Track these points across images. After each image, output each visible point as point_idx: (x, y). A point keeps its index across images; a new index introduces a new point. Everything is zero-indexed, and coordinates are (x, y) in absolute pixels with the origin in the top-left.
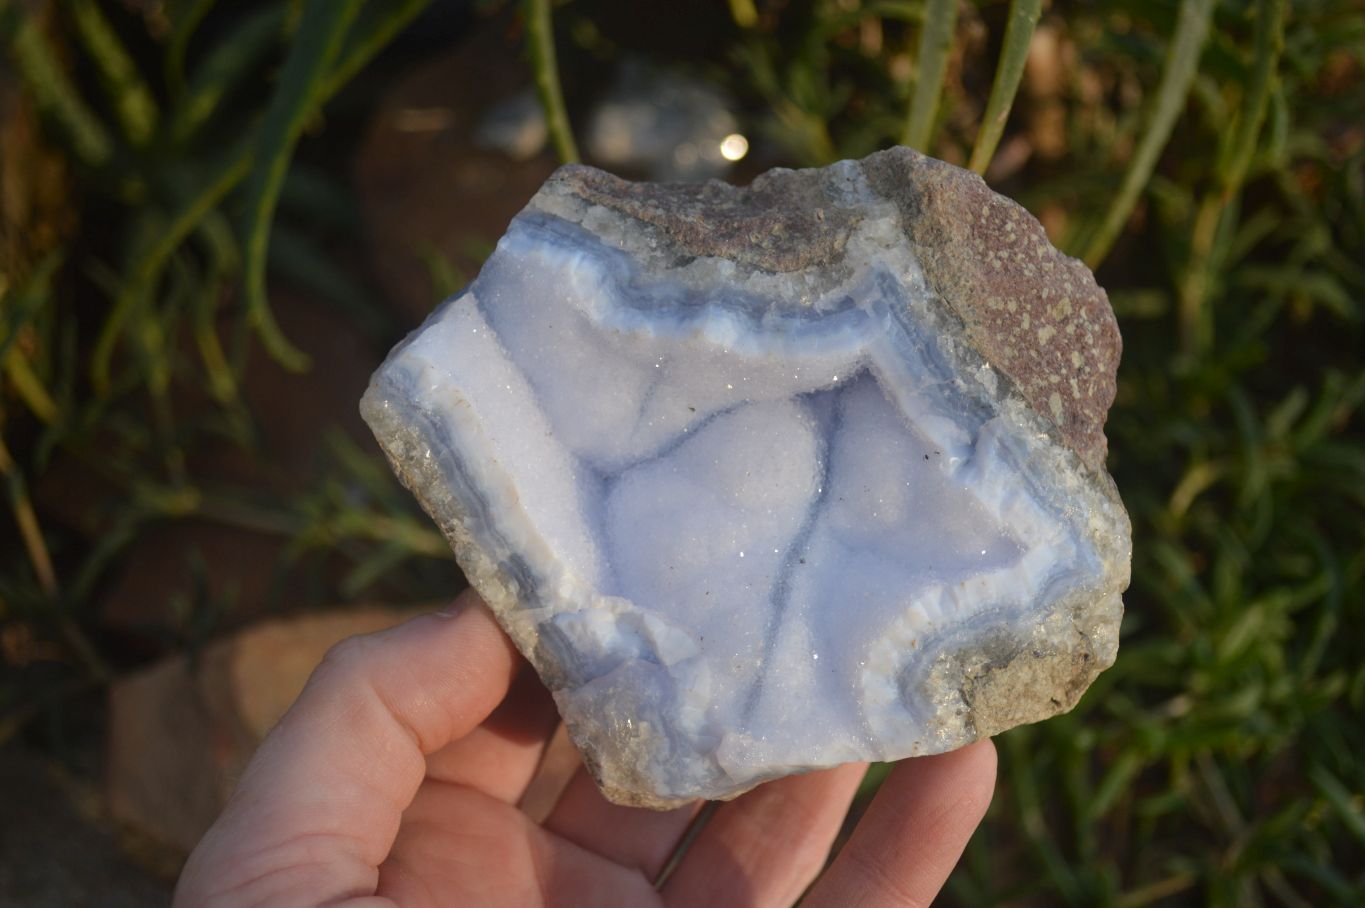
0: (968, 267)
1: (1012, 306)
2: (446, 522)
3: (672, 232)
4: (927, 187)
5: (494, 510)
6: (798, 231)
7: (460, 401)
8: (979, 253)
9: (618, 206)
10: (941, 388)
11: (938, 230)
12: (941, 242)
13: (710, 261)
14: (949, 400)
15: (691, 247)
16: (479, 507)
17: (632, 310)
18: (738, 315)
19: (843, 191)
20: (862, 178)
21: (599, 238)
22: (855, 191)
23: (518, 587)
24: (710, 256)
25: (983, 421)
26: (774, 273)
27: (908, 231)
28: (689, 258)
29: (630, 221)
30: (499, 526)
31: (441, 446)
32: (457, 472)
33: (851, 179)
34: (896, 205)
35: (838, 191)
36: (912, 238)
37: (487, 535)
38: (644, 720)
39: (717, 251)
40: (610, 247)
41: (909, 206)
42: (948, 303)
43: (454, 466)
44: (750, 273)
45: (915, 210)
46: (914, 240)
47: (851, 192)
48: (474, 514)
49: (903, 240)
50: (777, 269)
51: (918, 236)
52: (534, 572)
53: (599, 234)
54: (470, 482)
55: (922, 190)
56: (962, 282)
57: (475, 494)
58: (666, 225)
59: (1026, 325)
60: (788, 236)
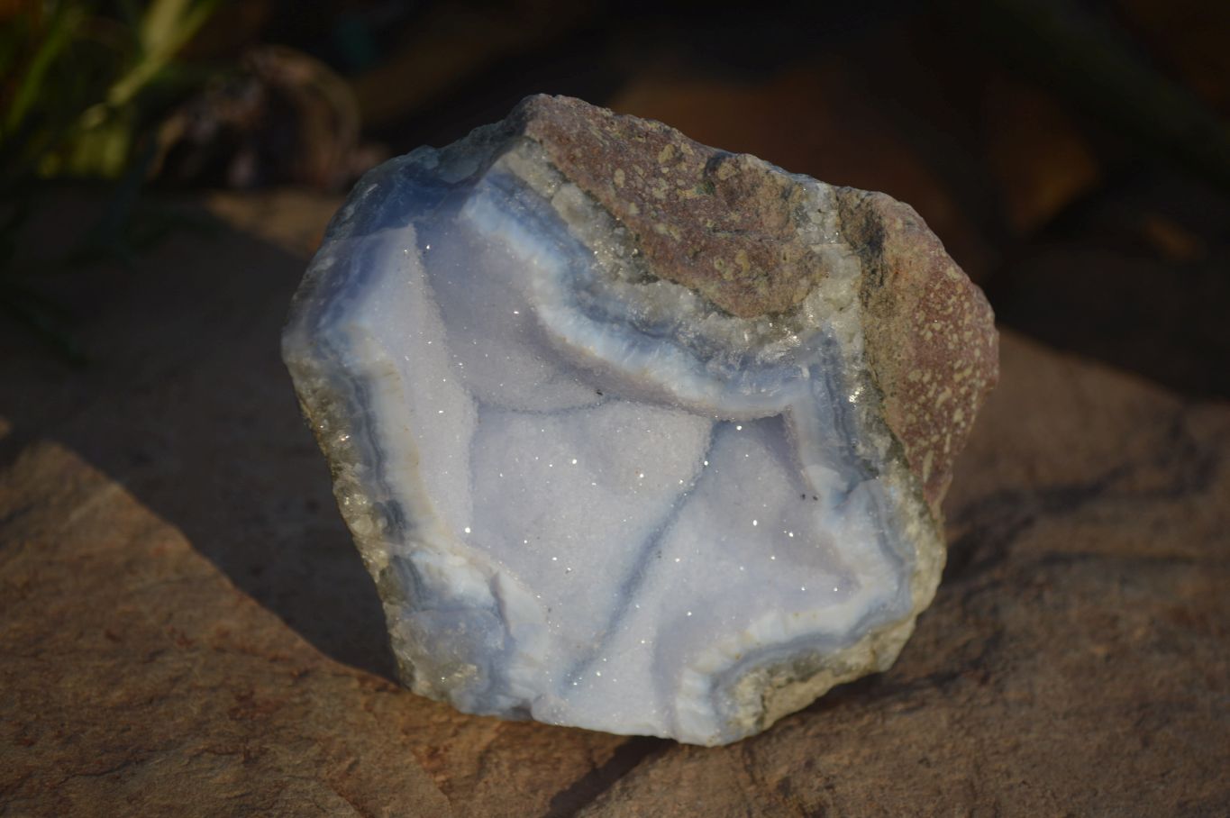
0: (904, 343)
1: (927, 378)
2: (337, 462)
3: (642, 240)
4: (898, 262)
5: (388, 465)
6: (760, 265)
7: (391, 373)
8: (917, 325)
9: (594, 193)
10: (841, 449)
11: (892, 304)
12: (890, 315)
13: (673, 288)
14: (845, 459)
15: (658, 265)
16: (374, 460)
17: (584, 318)
18: (686, 355)
19: (810, 220)
20: (834, 213)
21: (566, 224)
22: (822, 225)
23: (386, 524)
24: (674, 282)
25: (866, 479)
26: (731, 316)
27: (865, 296)
28: (653, 276)
29: (602, 214)
30: (389, 479)
31: (358, 406)
32: (364, 429)
33: (822, 211)
34: (860, 263)
35: (805, 218)
36: (865, 304)
37: (373, 483)
38: (474, 664)
39: (683, 279)
40: (577, 240)
41: (874, 272)
42: (877, 375)
43: (365, 425)
44: (708, 313)
45: (878, 280)
46: (866, 306)
47: (817, 225)
48: (367, 462)
49: (857, 305)
50: (733, 312)
51: (871, 303)
52: (407, 518)
53: (568, 220)
54: (373, 438)
55: (892, 263)
56: (895, 357)
57: (375, 449)
58: (638, 231)
59: (931, 394)
60: (749, 267)
